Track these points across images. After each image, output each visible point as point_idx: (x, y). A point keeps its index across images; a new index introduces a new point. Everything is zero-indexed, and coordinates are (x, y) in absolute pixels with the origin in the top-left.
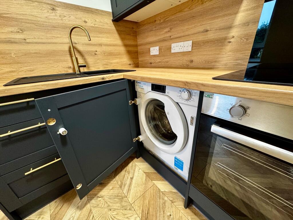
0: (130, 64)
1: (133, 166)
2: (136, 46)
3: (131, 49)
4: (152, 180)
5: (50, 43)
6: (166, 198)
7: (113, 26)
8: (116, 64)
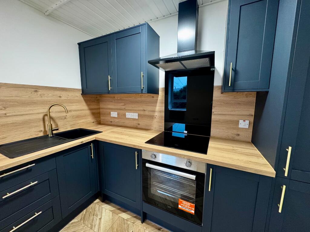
0: (93, 122)
1: (100, 209)
2: (99, 109)
3: (94, 111)
4: (117, 214)
5: (27, 114)
6: (129, 223)
7: (82, 97)
8: (82, 124)
